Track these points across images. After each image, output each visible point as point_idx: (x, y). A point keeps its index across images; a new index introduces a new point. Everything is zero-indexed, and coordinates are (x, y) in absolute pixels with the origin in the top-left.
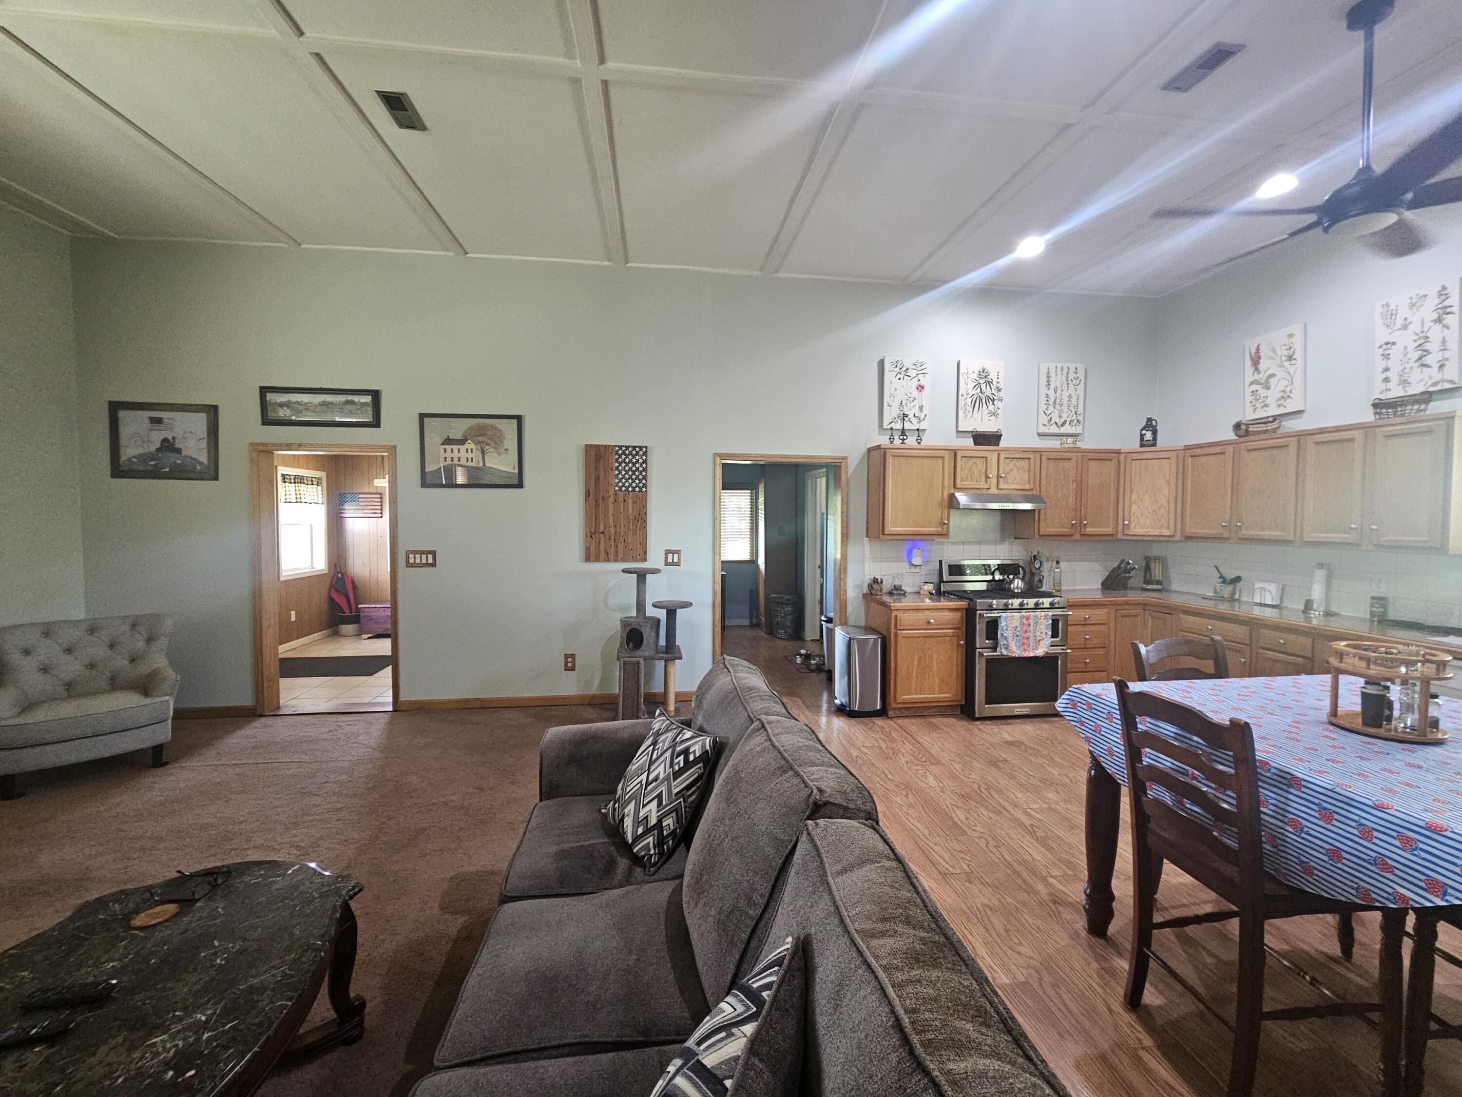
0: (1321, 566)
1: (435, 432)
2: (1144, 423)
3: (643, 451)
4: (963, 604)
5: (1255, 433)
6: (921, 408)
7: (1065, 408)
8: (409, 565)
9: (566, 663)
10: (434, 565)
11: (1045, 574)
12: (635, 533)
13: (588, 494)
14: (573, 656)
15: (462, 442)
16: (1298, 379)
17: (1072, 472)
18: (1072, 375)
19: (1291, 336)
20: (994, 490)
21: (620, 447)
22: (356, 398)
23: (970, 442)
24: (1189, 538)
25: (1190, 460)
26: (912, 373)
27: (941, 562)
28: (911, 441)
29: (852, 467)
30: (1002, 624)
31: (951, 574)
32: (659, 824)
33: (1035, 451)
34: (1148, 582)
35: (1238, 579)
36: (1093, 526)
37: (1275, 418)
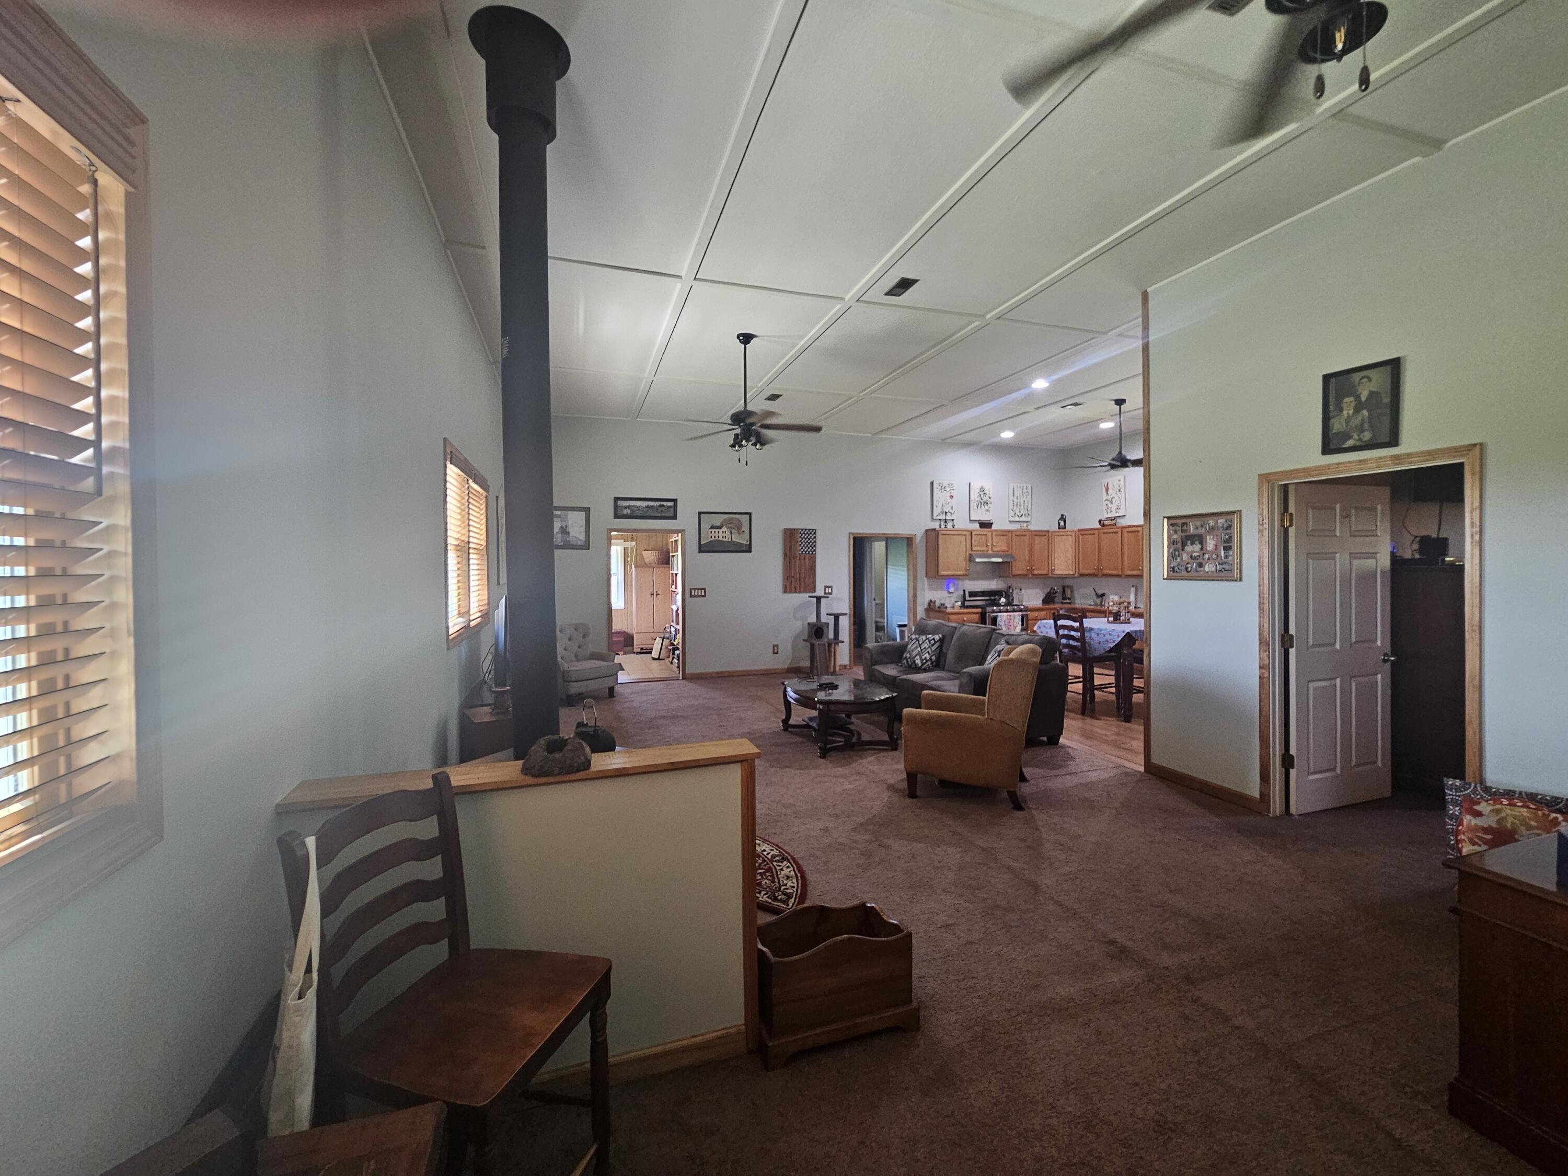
0: (1133, 586)
1: (707, 521)
2: (1059, 517)
3: (814, 532)
4: (979, 610)
5: (1107, 525)
6: (952, 508)
7: (1022, 507)
8: (691, 596)
9: (774, 650)
10: (704, 596)
11: (1015, 595)
12: (810, 577)
13: (785, 555)
14: (777, 646)
15: (720, 527)
16: (1123, 500)
17: (1027, 541)
18: (1025, 491)
19: (1119, 480)
20: (990, 552)
21: (802, 530)
22: (665, 504)
23: (977, 526)
24: (1082, 575)
25: (1081, 537)
26: (947, 489)
27: (964, 591)
28: (950, 526)
29: (918, 539)
30: (999, 619)
31: (970, 596)
32: (931, 659)
33: (1009, 531)
34: (1064, 599)
35: (1103, 595)
36: (1040, 569)
37: (1115, 518)
